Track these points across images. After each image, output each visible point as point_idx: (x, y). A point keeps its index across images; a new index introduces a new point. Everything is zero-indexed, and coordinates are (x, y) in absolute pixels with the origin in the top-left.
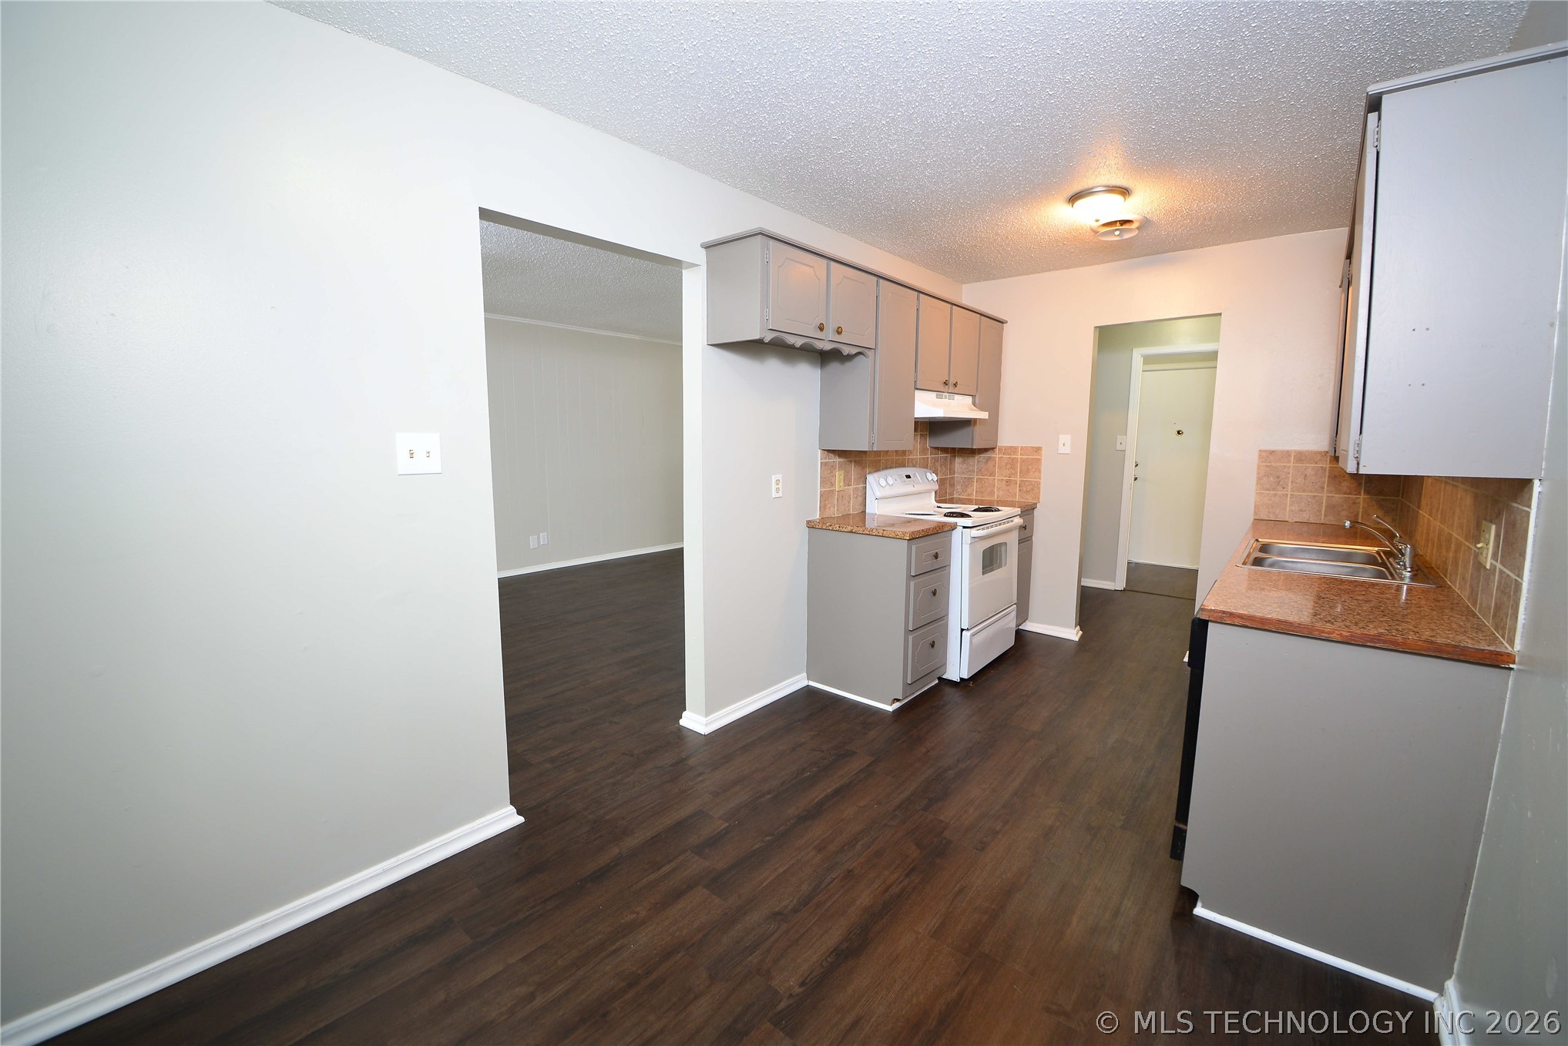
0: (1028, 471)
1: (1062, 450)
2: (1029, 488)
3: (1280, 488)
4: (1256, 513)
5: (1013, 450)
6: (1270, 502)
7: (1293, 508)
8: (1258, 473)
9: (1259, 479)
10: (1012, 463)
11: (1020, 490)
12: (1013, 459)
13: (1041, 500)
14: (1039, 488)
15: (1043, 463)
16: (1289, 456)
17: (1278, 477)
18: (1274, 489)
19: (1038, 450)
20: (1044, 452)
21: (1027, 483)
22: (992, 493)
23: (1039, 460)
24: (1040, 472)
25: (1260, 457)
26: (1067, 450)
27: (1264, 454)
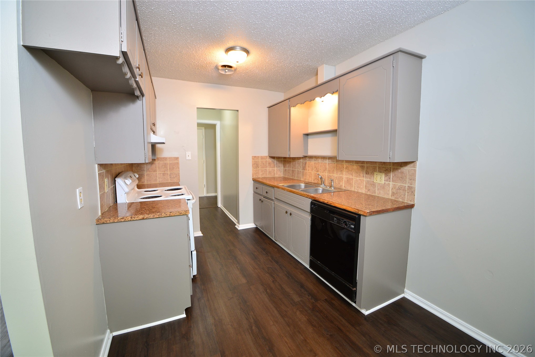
0: (173, 168)
1: (188, 158)
2: (174, 176)
3: (258, 168)
4: (253, 176)
5: (165, 159)
6: (256, 172)
7: (261, 173)
8: (252, 163)
9: (253, 165)
10: (165, 165)
11: (170, 177)
12: (165, 163)
13: (180, 181)
14: (179, 176)
15: (180, 164)
16: (259, 157)
17: (257, 164)
18: (256, 168)
19: (177, 158)
20: (180, 160)
21: (173, 174)
22: (156, 180)
23: (178, 163)
24: (179, 168)
25: (252, 158)
26: (189, 158)
27: (253, 157)
